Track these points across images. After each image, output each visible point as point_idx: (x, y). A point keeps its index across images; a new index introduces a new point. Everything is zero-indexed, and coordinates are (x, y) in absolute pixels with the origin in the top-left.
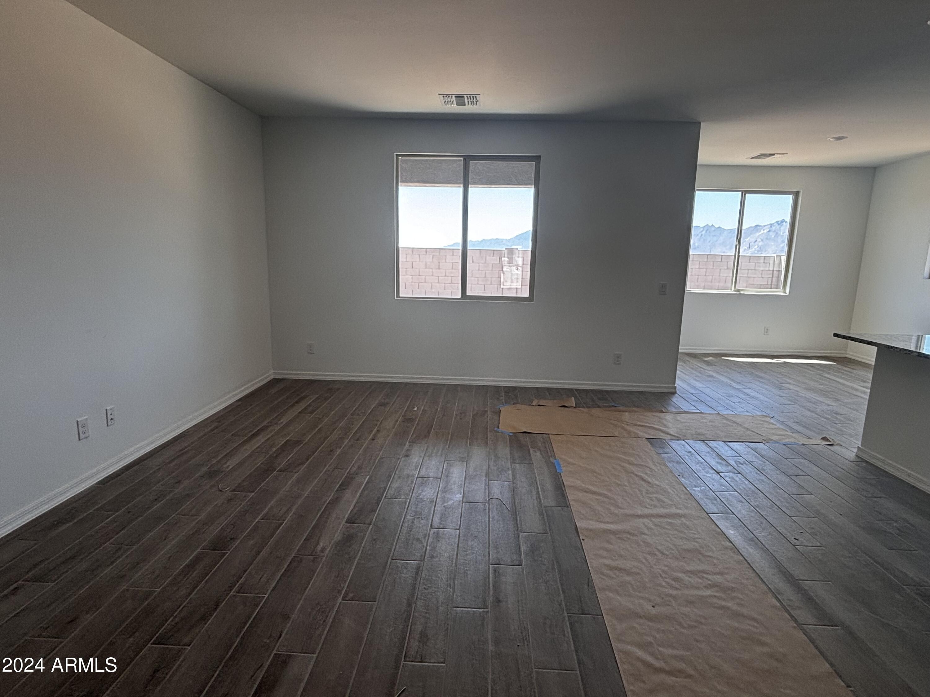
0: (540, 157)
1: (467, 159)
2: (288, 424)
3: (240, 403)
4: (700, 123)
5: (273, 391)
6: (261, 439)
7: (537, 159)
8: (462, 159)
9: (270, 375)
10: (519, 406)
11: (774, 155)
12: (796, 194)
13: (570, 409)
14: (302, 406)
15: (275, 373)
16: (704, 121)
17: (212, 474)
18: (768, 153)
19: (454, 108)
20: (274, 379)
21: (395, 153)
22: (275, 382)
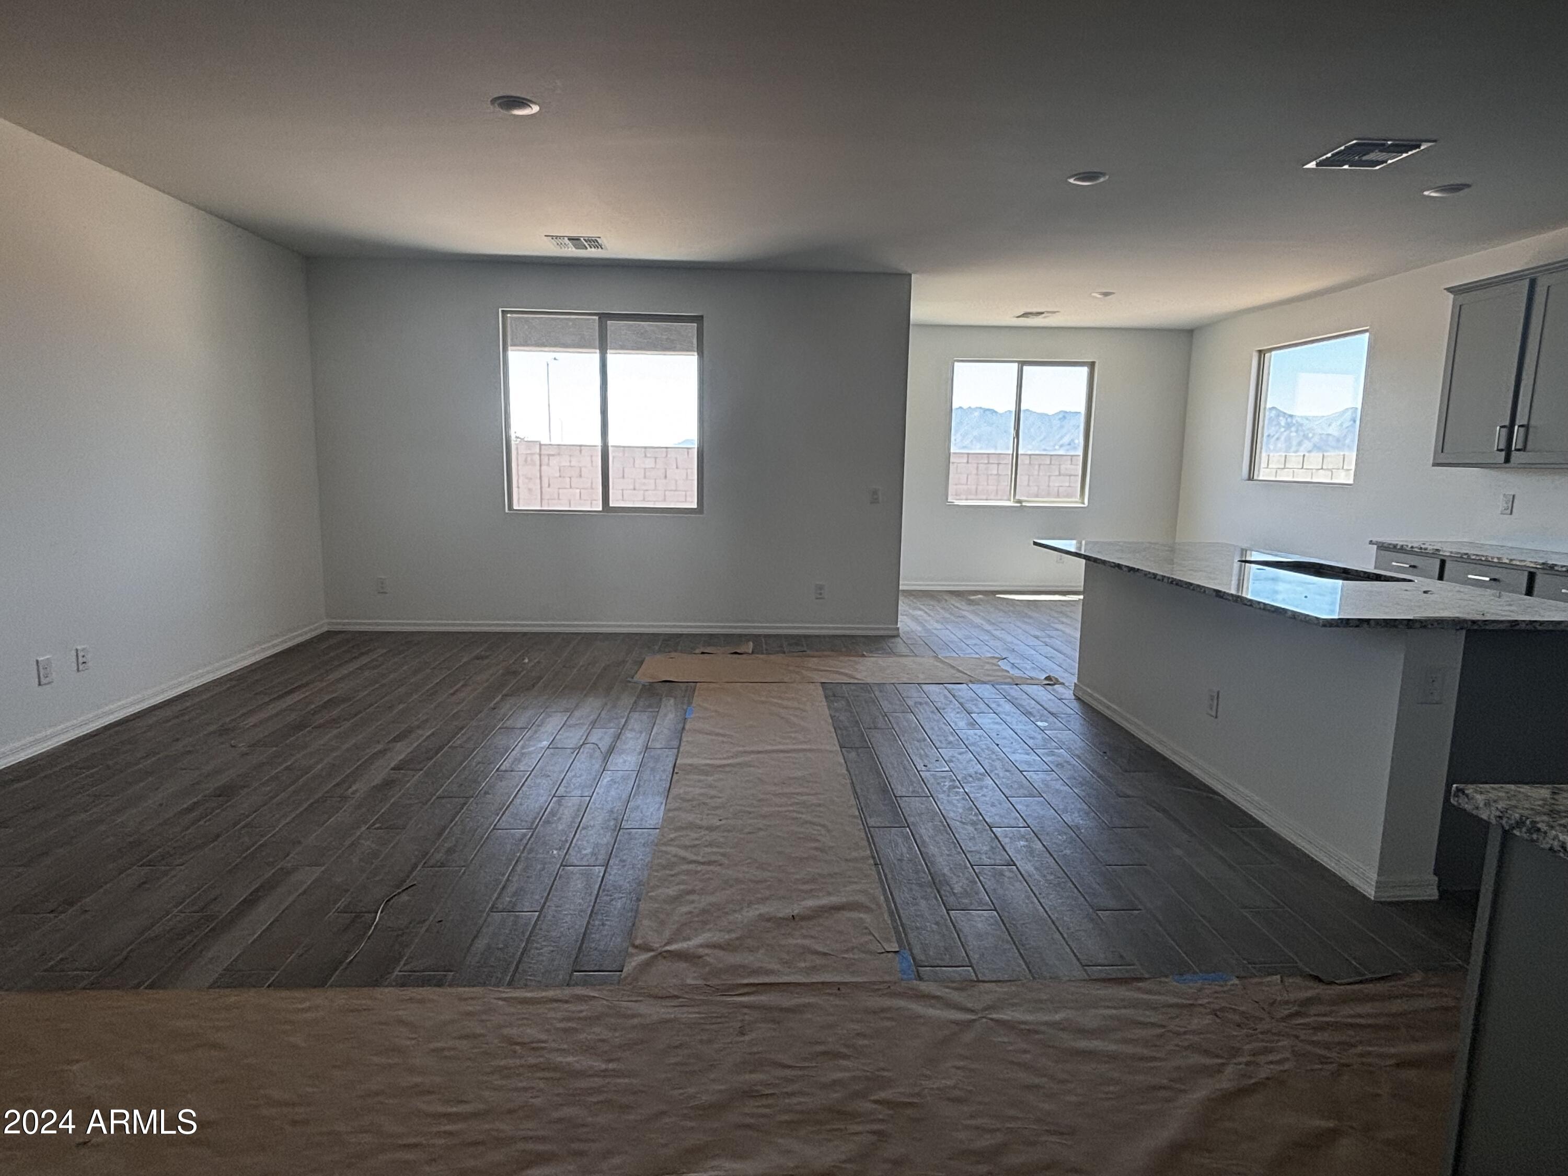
0: (702, 317)
1: (604, 317)
2: (338, 681)
3: (273, 659)
4: (910, 275)
5: (324, 645)
6: (297, 697)
7: (699, 319)
8: (597, 318)
9: (322, 626)
10: (673, 654)
11: (1042, 313)
12: (1092, 365)
13: (744, 656)
14: (364, 660)
15: (329, 624)
16: (915, 272)
17: (224, 731)
18: (1035, 310)
19: (571, 251)
20: (328, 631)
21: (500, 310)
22: (329, 634)
